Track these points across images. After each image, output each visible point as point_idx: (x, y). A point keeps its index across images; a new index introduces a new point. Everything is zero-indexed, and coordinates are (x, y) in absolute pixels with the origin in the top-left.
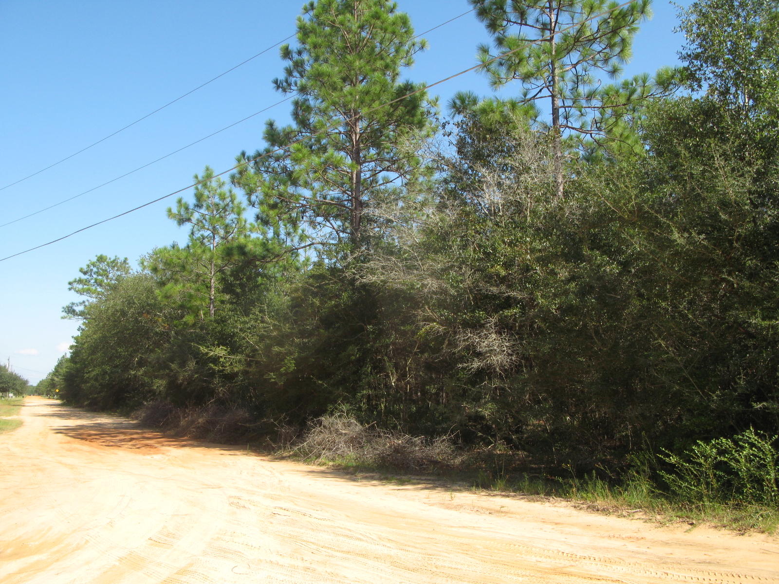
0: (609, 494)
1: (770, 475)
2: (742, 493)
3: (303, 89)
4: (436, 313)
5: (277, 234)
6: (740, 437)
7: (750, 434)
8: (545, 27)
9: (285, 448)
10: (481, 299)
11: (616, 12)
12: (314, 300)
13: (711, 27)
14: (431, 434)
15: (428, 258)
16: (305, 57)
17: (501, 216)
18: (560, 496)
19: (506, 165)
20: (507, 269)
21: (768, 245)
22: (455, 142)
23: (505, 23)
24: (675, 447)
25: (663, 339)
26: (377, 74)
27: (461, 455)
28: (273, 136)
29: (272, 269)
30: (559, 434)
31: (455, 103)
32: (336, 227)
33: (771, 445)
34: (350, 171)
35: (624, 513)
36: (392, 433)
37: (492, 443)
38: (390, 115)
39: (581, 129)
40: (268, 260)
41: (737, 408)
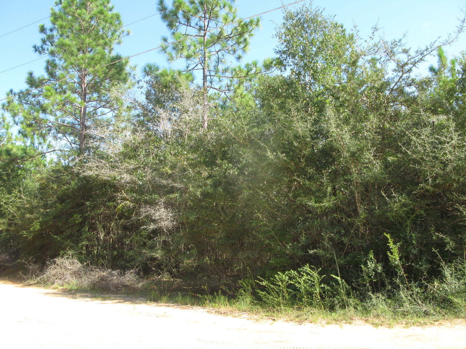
0: (228, 304)
1: (316, 290)
2: (302, 301)
3: (52, 53)
4: (129, 195)
5: (33, 143)
6: (302, 269)
7: (307, 268)
8: (200, 28)
9: (31, 278)
10: (156, 188)
11: (243, 23)
12: (53, 185)
13: (292, 37)
14: (124, 269)
15: (125, 162)
16: (55, 33)
17: (170, 138)
18: (200, 306)
19: (174, 108)
20: (172, 170)
21: (319, 161)
22: (145, 92)
23: (177, 24)
24: (266, 276)
25: (260, 213)
26: (99, 48)
27: (142, 281)
28: (32, 81)
29: (28, 165)
30: (201, 268)
31: (145, 69)
32: (70, 140)
33: (317, 274)
34: (80, 106)
35: (236, 315)
36: (99, 268)
37: (161, 274)
38: (106, 74)
39: (219, 89)
40: (26, 159)
41: (301, 253)
